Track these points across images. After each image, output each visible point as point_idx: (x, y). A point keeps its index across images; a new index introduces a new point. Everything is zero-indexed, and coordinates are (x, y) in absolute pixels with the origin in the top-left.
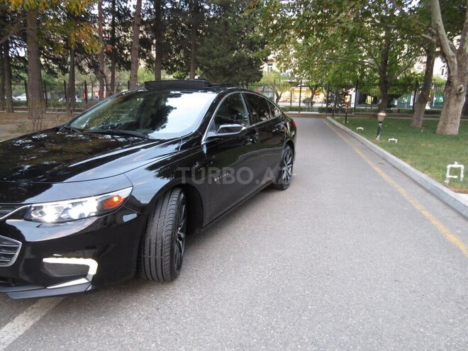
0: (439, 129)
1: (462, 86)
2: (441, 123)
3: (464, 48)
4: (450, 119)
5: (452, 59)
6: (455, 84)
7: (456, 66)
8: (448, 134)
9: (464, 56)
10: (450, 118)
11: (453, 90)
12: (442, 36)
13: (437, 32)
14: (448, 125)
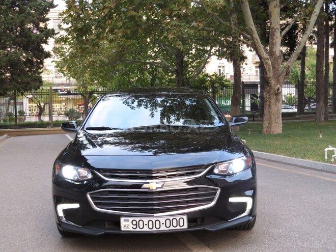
0: (265, 130)
1: (279, 86)
2: (266, 124)
3: (274, 50)
4: (273, 119)
5: (267, 61)
6: (273, 84)
7: (271, 68)
8: (275, 133)
9: (276, 58)
10: (273, 117)
11: (272, 90)
12: (256, 39)
13: (252, 36)
14: (273, 125)
